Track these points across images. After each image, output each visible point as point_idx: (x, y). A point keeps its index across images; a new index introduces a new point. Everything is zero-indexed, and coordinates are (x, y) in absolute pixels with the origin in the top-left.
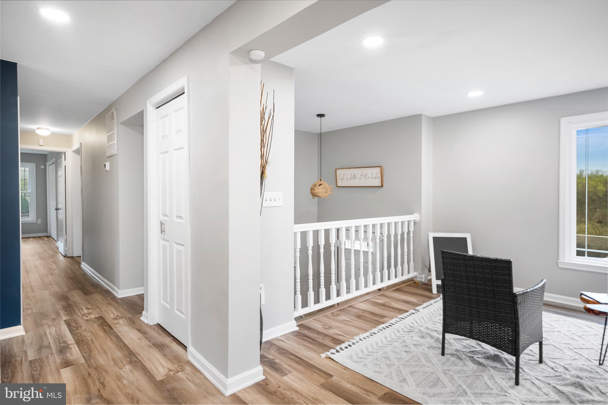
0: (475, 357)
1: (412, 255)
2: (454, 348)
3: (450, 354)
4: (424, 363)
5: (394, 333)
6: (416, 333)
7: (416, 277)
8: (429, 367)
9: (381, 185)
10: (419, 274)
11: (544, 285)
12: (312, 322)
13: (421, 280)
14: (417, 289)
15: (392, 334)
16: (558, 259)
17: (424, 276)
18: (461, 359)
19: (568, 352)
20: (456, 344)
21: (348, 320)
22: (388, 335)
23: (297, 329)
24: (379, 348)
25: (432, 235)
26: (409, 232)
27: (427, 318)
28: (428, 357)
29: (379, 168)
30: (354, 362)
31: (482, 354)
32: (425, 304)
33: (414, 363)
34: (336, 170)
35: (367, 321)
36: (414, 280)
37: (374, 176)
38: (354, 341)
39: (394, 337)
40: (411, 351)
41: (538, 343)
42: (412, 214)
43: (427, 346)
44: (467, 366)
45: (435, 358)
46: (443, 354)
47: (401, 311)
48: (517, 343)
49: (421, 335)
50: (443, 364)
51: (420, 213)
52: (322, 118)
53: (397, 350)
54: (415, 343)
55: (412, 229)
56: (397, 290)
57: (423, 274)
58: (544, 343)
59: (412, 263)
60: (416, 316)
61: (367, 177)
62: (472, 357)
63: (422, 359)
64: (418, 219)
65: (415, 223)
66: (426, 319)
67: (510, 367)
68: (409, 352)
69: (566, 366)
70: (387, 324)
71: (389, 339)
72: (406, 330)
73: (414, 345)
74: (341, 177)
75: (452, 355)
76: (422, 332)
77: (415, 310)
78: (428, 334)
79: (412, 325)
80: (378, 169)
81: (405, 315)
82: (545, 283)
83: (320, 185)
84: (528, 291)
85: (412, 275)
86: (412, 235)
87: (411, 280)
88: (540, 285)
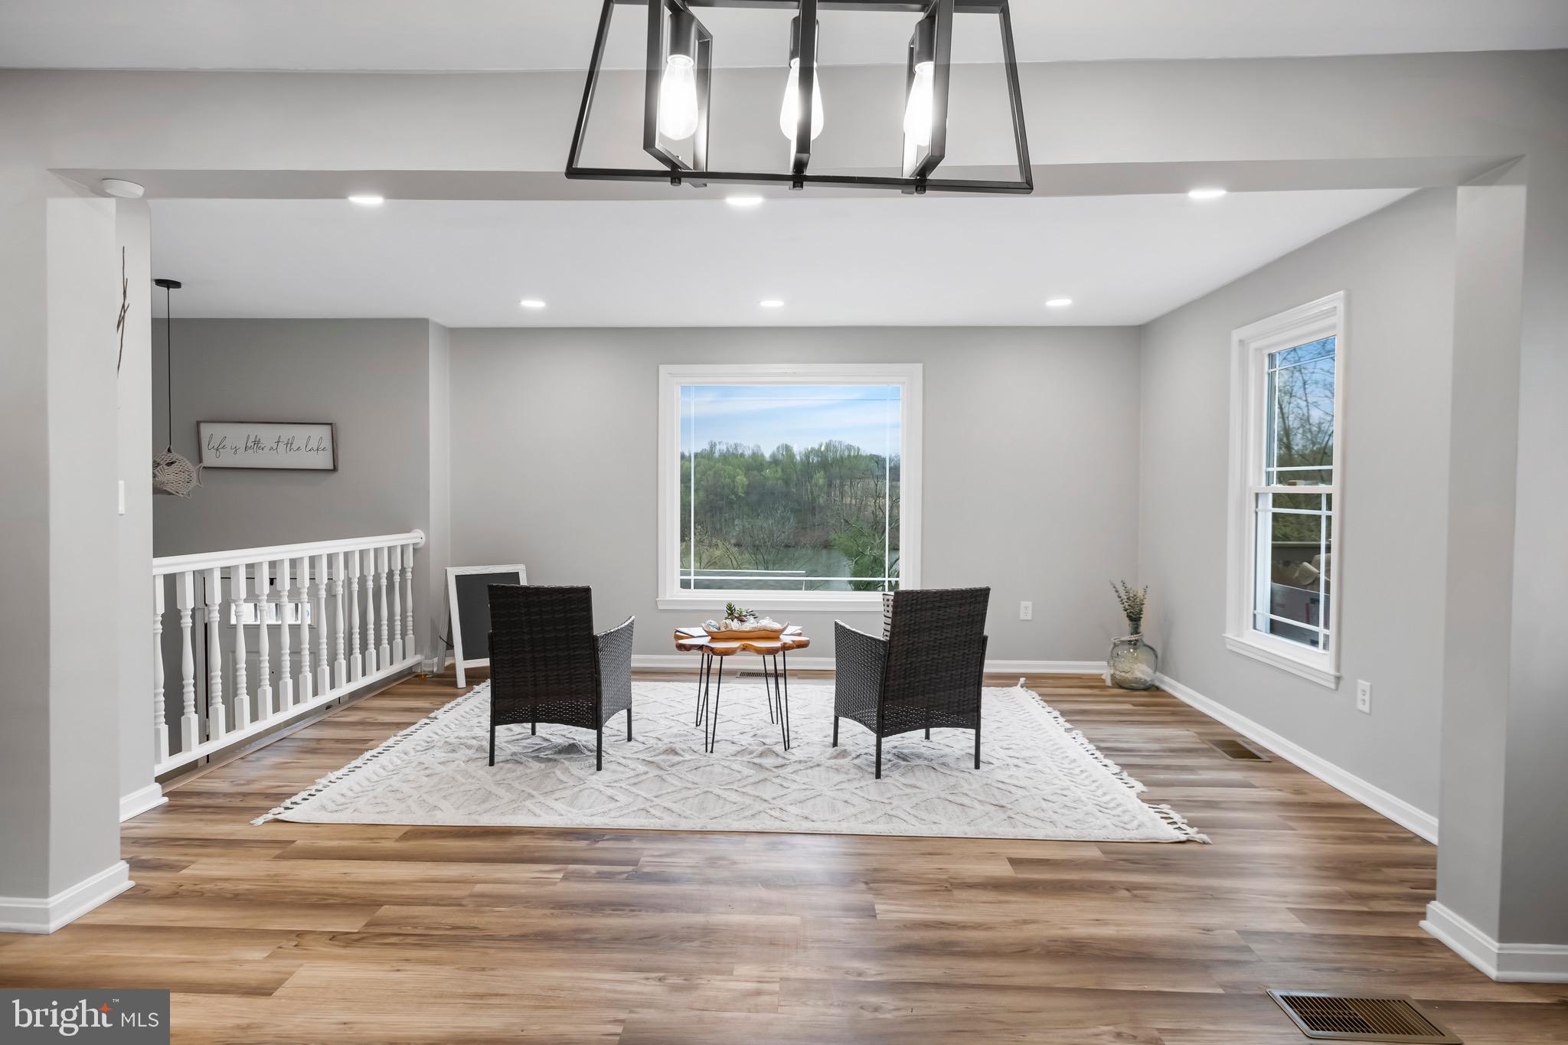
0: (542, 755)
1: (410, 619)
2: (509, 752)
3: (503, 762)
4: (464, 781)
5: (398, 757)
6: (440, 748)
7: (419, 664)
8: (472, 784)
9: (331, 467)
10: (426, 658)
11: (632, 623)
12: (198, 782)
13: (431, 669)
14: (422, 687)
15: (395, 759)
16: (657, 597)
17: (436, 660)
18: (522, 763)
19: (663, 722)
20: (511, 748)
21: (289, 761)
22: (386, 763)
23: (166, 800)
24: (374, 784)
25: (453, 572)
26: (403, 571)
27: (456, 725)
28: (467, 773)
29: (329, 427)
30: (331, 812)
31: (551, 749)
32: (448, 706)
33: (447, 786)
34: (198, 423)
35: (332, 754)
36: (414, 672)
37: (313, 444)
38: (320, 787)
39: (399, 762)
40: (436, 772)
41: (626, 711)
42: (408, 531)
43: (463, 759)
44: (531, 768)
45: (480, 772)
46: (492, 763)
47: (402, 726)
48: (598, 709)
49: (449, 749)
50: (494, 775)
51: (427, 531)
52: (171, 289)
53: (411, 778)
54: (439, 761)
55: (410, 562)
56: (383, 694)
57: (435, 657)
58: (633, 710)
59: (410, 635)
60: (434, 726)
61: (295, 447)
62: (538, 757)
63: (459, 777)
64: (422, 542)
65: (415, 550)
66: (453, 726)
67: (589, 753)
68: (435, 774)
69: (659, 736)
70: (379, 749)
71: (391, 767)
72: (419, 748)
73: (440, 763)
74: (215, 443)
75: (507, 761)
76: (450, 744)
77: (429, 718)
78: (462, 744)
79: (429, 739)
80: (326, 430)
81: (412, 728)
82: (633, 621)
83: (170, 464)
84: (612, 631)
85: (410, 661)
86: (409, 575)
87: (409, 671)
88: (626, 624)
